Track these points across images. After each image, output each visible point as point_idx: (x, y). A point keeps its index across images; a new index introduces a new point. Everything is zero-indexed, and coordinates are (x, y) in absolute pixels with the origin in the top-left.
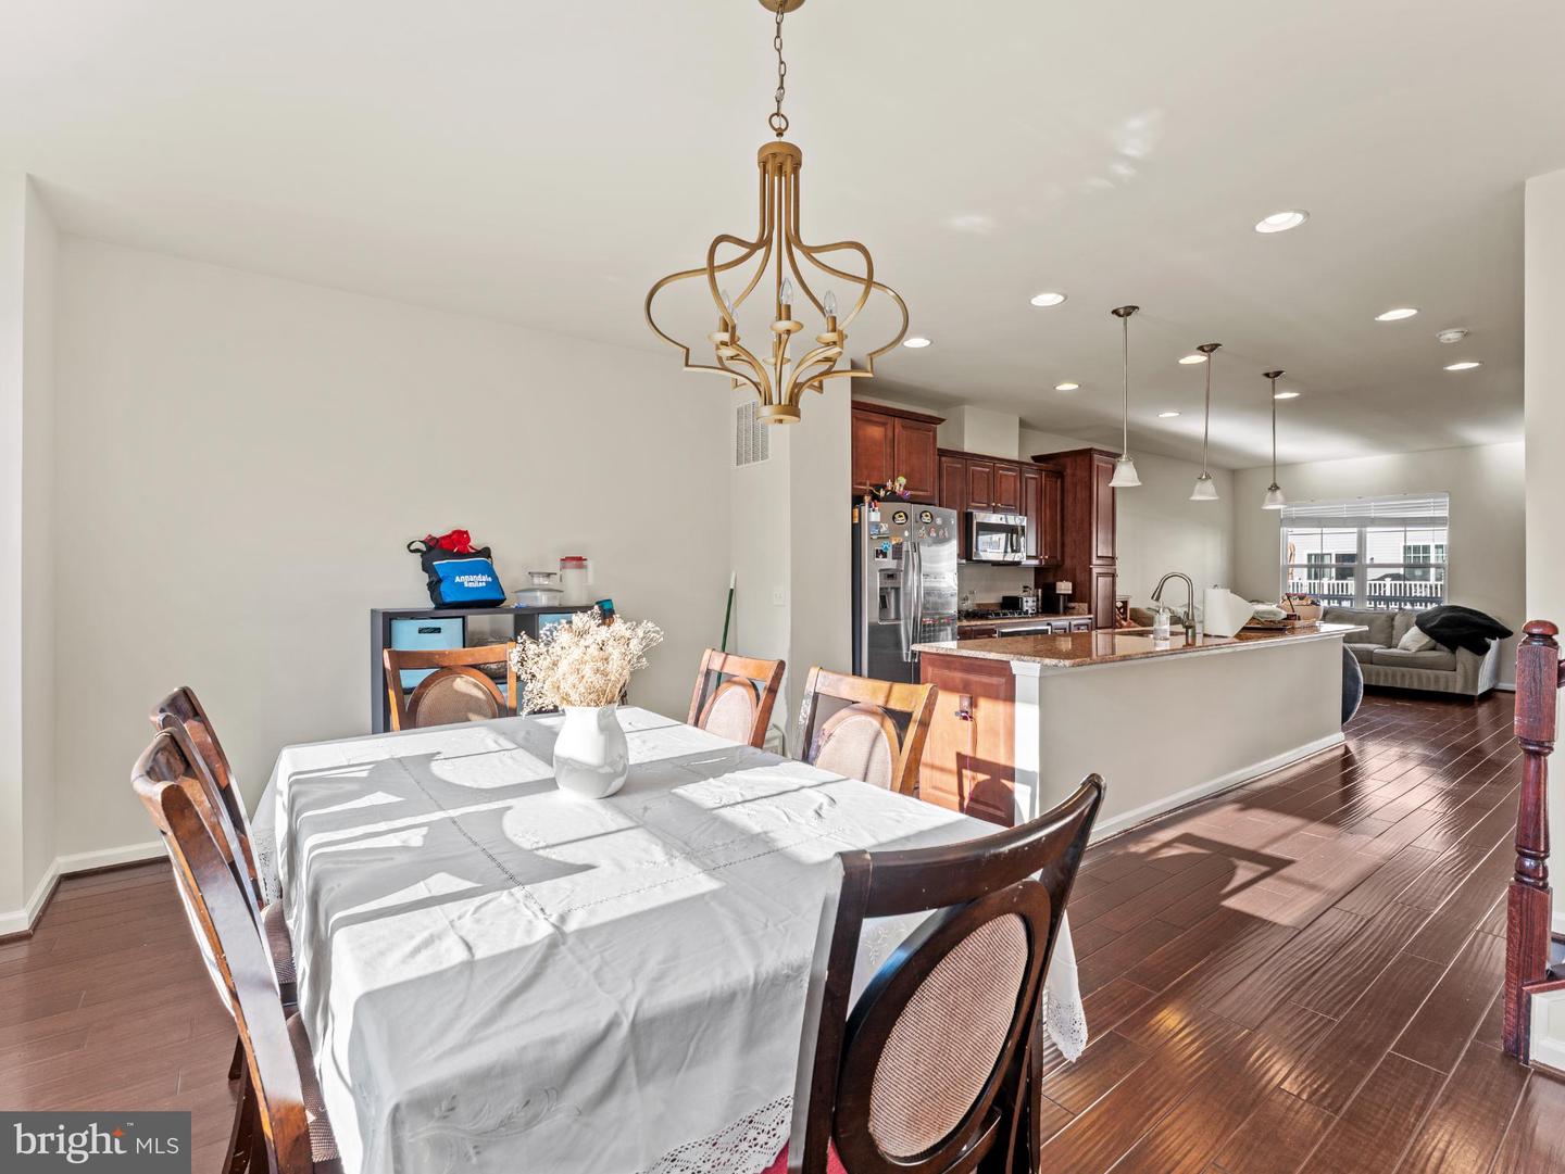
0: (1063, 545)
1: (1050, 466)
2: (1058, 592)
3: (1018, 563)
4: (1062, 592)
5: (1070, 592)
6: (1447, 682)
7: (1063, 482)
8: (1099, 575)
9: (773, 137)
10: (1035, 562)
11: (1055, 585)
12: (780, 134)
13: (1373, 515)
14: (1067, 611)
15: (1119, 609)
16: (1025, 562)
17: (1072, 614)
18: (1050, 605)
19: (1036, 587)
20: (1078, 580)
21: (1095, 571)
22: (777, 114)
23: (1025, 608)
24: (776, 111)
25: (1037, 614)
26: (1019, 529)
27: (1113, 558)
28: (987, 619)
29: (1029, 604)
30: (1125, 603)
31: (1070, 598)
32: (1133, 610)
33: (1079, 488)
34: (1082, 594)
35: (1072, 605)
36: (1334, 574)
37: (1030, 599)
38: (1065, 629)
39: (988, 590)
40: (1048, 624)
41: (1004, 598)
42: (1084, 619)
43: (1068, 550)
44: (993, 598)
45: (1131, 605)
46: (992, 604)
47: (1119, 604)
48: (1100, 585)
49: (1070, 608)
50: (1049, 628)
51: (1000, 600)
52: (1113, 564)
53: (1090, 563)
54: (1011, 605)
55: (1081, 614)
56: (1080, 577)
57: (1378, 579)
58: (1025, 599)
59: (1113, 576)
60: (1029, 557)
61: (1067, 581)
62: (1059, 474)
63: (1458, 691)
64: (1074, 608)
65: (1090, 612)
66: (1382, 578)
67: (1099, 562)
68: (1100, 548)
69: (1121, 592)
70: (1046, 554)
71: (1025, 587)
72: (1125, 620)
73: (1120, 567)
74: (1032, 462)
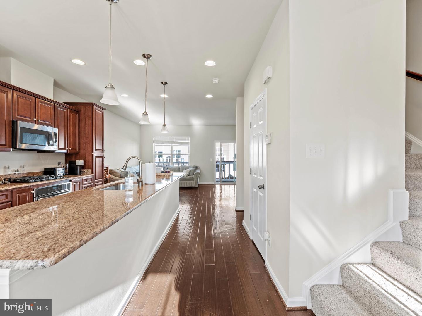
0: (79, 144)
1: (73, 107)
2: (76, 165)
3: (53, 152)
4: (79, 165)
5: (83, 165)
6: (192, 184)
7: (79, 117)
8: (96, 157)
10: (65, 151)
11: (75, 161)
13: (174, 141)
14: (81, 173)
15: (105, 170)
16: (58, 151)
17: (84, 175)
18: (72, 171)
19: (66, 163)
20: (87, 159)
21: (95, 155)
23: (58, 173)
25: (65, 176)
26: (53, 134)
27: (102, 150)
28: (29, 182)
29: (60, 172)
30: (107, 168)
31: (83, 167)
32: (111, 170)
33: (87, 120)
34: (88, 165)
35: (84, 170)
36: (157, 157)
37: (61, 170)
38: (80, 182)
39: (34, 165)
40: (70, 181)
41: (45, 169)
42: (90, 176)
43: (82, 146)
44: (39, 169)
45: (109, 168)
46: (37, 173)
47: (105, 168)
48: (97, 162)
49: (82, 172)
50: (71, 183)
51: (43, 170)
52: (103, 153)
53: (92, 152)
54: (50, 172)
55: (88, 174)
56: (88, 158)
57: (167, 158)
58: (57, 169)
59: (103, 157)
60: (59, 149)
61: (81, 160)
62: (78, 112)
63: (194, 186)
64: (84, 172)
65: (92, 173)
66: (167, 157)
67: (96, 152)
68: (97, 146)
69: (106, 164)
70: (70, 148)
71: (59, 163)
72: (107, 174)
73: (105, 154)
74: (63, 103)
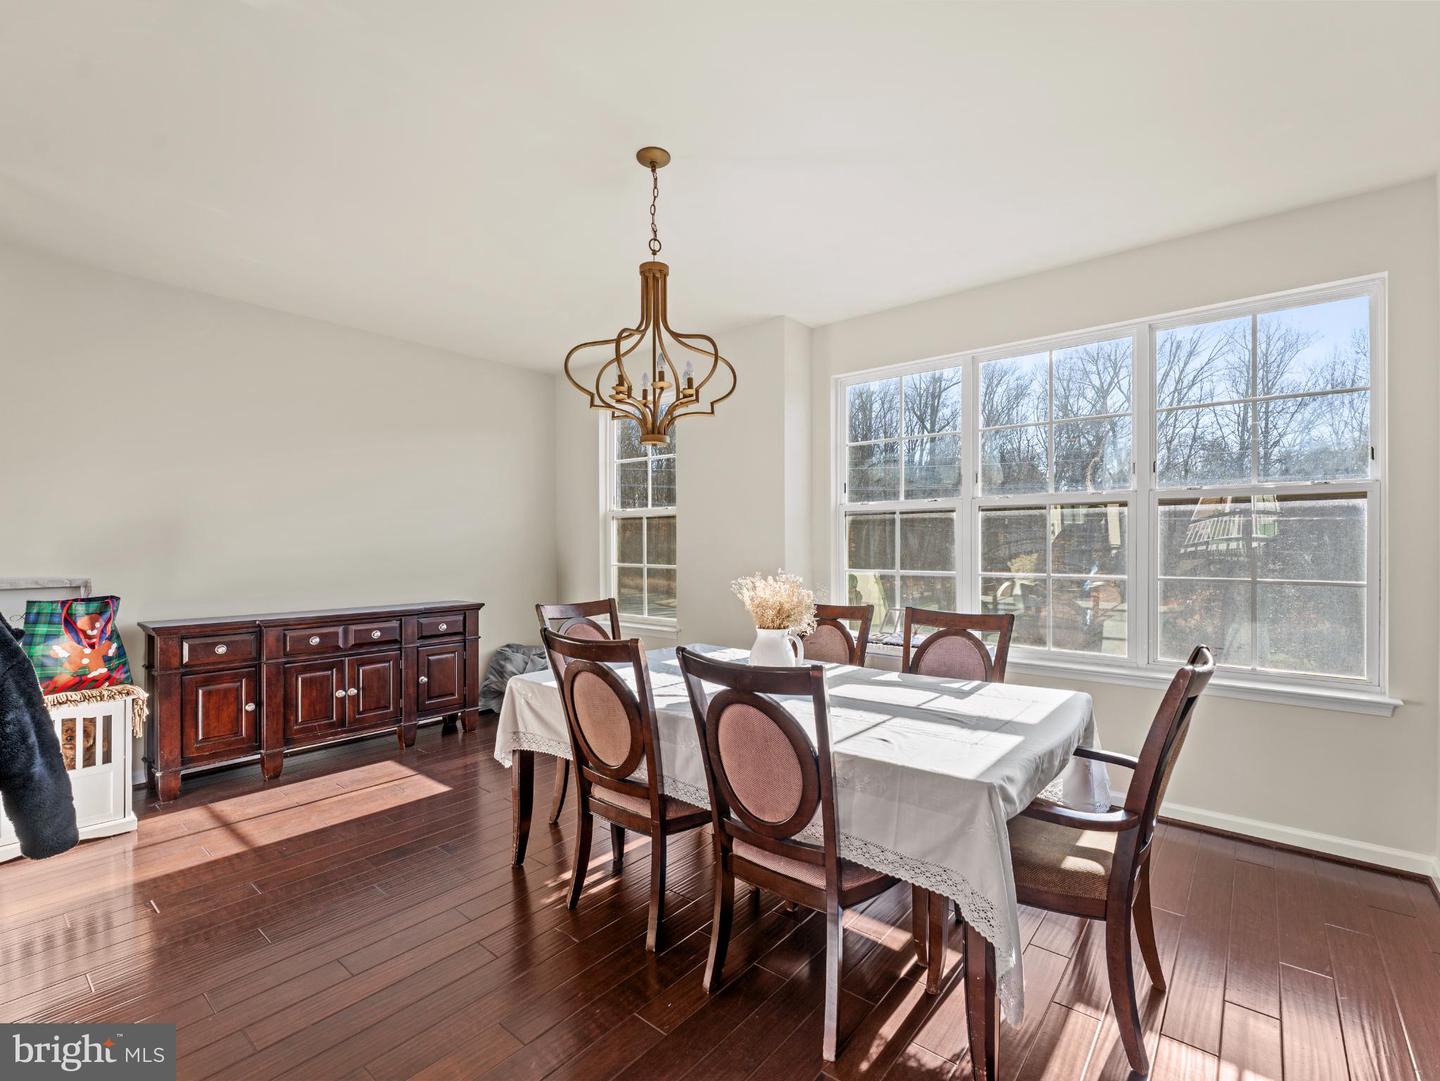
9: (650, 258)
12: (654, 253)
22: (655, 240)
24: (652, 237)
